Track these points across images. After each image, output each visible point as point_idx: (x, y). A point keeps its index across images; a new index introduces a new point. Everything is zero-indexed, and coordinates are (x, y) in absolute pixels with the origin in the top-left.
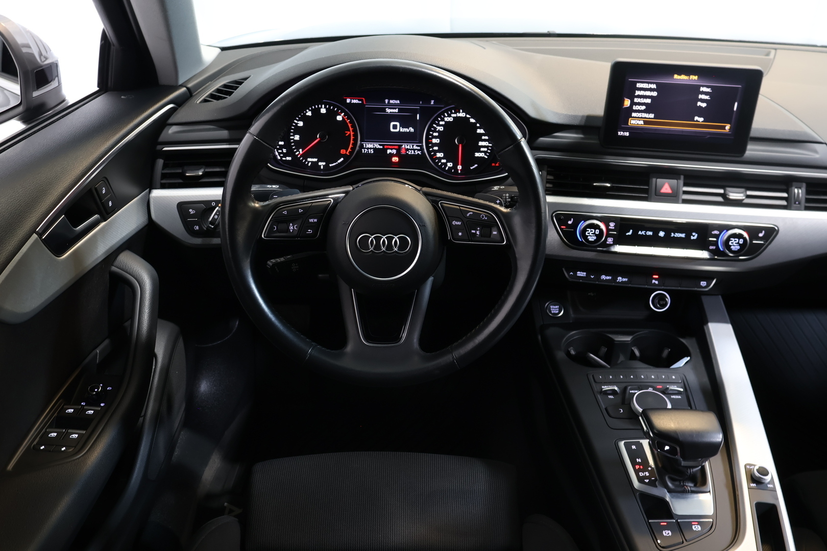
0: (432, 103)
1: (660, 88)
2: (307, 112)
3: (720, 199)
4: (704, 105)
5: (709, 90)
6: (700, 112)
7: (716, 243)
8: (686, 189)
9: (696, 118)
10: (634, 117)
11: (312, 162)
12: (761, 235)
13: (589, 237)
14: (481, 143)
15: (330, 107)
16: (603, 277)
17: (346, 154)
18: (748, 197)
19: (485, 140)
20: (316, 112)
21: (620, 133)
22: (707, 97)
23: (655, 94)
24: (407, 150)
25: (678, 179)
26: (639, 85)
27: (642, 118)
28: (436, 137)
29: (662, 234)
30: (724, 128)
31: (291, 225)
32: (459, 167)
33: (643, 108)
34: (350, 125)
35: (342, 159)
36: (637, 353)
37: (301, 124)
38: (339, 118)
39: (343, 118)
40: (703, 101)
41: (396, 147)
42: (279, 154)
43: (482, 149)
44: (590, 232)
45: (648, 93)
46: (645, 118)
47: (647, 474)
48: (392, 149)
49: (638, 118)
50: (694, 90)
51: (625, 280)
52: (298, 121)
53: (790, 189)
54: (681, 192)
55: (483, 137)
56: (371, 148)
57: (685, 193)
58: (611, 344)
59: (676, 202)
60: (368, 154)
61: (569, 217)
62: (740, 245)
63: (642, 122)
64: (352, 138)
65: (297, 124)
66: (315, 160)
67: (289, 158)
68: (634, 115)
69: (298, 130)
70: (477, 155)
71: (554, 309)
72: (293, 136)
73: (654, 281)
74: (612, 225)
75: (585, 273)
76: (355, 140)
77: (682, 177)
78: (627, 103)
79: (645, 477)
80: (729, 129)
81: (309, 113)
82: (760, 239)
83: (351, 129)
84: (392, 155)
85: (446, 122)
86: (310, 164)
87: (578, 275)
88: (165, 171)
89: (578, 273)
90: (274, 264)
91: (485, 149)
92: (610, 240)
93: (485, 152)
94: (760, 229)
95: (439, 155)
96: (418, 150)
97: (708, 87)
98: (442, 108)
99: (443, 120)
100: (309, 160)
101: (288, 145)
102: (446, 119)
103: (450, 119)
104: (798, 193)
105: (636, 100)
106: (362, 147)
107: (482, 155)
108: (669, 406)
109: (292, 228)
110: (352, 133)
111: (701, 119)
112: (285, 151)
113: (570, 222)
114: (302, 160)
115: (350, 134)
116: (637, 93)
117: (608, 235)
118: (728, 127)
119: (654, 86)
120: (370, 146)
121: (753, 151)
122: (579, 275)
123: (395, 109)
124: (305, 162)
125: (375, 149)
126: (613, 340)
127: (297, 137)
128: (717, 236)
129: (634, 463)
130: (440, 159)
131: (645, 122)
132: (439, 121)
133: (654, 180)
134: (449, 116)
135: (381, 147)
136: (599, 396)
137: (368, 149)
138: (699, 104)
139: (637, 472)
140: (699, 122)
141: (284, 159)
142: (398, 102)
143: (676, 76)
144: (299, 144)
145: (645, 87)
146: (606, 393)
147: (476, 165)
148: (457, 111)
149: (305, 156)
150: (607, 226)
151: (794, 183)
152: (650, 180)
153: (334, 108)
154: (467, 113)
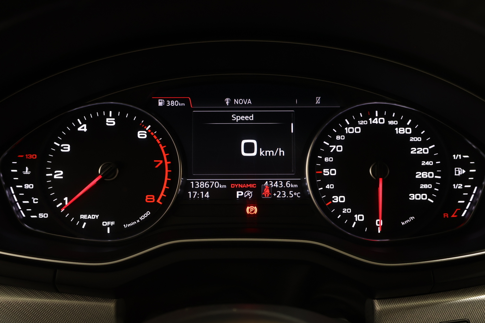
0: (318, 102)
2: (78, 125)
11: (88, 221)
14: (420, 175)
15: (123, 114)
17: (155, 203)
19: (427, 169)
20: (97, 124)
24: (274, 190)
28: (329, 166)
32: (379, 223)
34: (162, 148)
35: (148, 213)
37: (66, 148)
38: (142, 135)
39: (148, 134)
41: (252, 186)
42: (24, 207)
43: (423, 186)
48: (244, 190)
52: (61, 142)
55: (423, 163)
56: (205, 190)
60: (200, 201)
64: (167, 171)
65: (59, 148)
66: (95, 216)
67: (43, 216)
69: (61, 161)
70: (413, 197)
72: (52, 171)
76: (174, 176)
81: (83, 128)
83: (165, 155)
84: (245, 202)
85: (347, 135)
86: (84, 225)
91: (429, 186)
93: (429, 192)
95: (337, 199)
96: (295, 190)
98: (337, 110)
99: (341, 132)
100: (83, 217)
101: (41, 190)
102: (347, 130)
103: (356, 130)
106: (186, 187)
107: (422, 197)
110: (167, 163)
112: (35, 200)
114: (70, 218)
115: (163, 165)
120: (203, 185)
123: (249, 114)
124: (75, 221)
125: (212, 191)
127: (59, 174)
130: (340, 207)
132: (334, 135)
134: (354, 124)
135: (225, 186)
137: (199, 190)
141: (33, 216)
142: (250, 102)
144: (63, 188)
147: (412, 218)
148: (369, 115)
149: (76, 209)
153: (131, 117)
154: (388, 118)
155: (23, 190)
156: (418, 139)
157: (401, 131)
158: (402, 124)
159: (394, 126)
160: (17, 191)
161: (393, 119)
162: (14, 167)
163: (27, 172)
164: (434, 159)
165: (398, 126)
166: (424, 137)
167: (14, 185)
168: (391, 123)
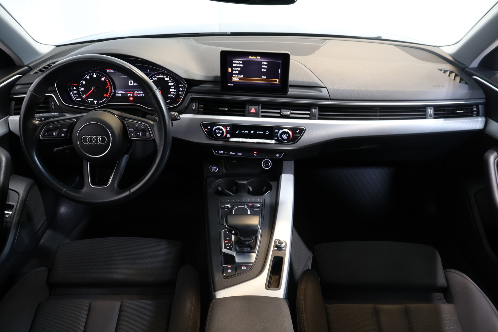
0: (148, 71)
1: (244, 63)
2: (87, 77)
3: (279, 115)
4: (265, 70)
5: (266, 63)
6: (264, 73)
7: (277, 136)
8: (263, 110)
9: (263, 77)
10: (234, 77)
11: (90, 101)
12: (297, 132)
13: (217, 134)
14: (171, 90)
15: (98, 74)
16: (231, 153)
17: (107, 96)
18: (291, 113)
19: (173, 89)
20: (91, 77)
21: (229, 84)
22: (266, 67)
23: (242, 66)
24: (138, 94)
25: (259, 105)
26: (234, 62)
27: (237, 77)
29: (252, 132)
30: (276, 81)
31: (54, 132)
33: (237, 72)
34: (108, 83)
35: (105, 99)
36: (251, 189)
37: (84, 83)
38: (103, 79)
39: (104, 79)
40: (264, 68)
41: (132, 93)
42: (75, 97)
43: (171, 93)
44: (217, 132)
45: (239, 65)
46: (239, 77)
47: (229, 244)
48: (130, 94)
49: (236, 77)
50: (260, 63)
51: (241, 154)
52: (83, 81)
53: (311, 110)
54: (260, 112)
55: (172, 87)
56: (120, 93)
57: (262, 112)
58: (237, 185)
59: (258, 117)
60: (119, 96)
61: (208, 125)
62: (287, 137)
63: (238, 79)
64: (109, 89)
65: (82, 83)
66: (92, 100)
67: (79, 99)
68: (234, 75)
69: (83, 86)
70: (169, 95)
71: (214, 169)
72: (81, 88)
73: (254, 155)
74: (228, 128)
75: (222, 151)
76: (111, 90)
77: (261, 105)
78: (230, 70)
79: (228, 246)
80: (279, 82)
81: (88, 78)
82: (298, 133)
83: (109, 85)
84: (130, 96)
85: (154, 80)
86: (89, 102)
88: (16, 107)
89: (220, 151)
90: (57, 150)
91: (173, 93)
92: (228, 136)
93: (173, 94)
94: (297, 129)
96: (143, 94)
97: (266, 62)
98: (153, 73)
100: (89, 100)
101: (78, 93)
102: (154, 79)
103: (156, 79)
104: (314, 111)
105: (233, 69)
106: (115, 93)
107: (171, 95)
108: (249, 213)
109: (55, 133)
110: (109, 87)
111: (265, 77)
112: (77, 96)
113: (209, 127)
114: (86, 100)
115: (108, 87)
116: (234, 65)
117: (227, 133)
118: (278, 81)
119: (241, 62)
120: (119, 92)
121: (291, 91)
124: (87, 101)
125: (122, 94)
126: (237, 183)
127: (83, 89)
128: (278, 133)
129: (225, 239)
131: (240, 79)
133: (248, 106)
134: (155, 77)
135: (125, 93)
136: (220, 210)
137: (119, 94)
138: (263, 70)
139: (225, 244)
140: (264, 78)
141: (77, 99)
143: (250, 57)
144: (84, 92)
145: (237, 62)
146: (224, 208)
147: (169, 101)
148: (159, 75)
149: (87, 97)
150: (226, 129)
151: (312, 107)
152: (246, 107)
153: (100, 75)
154: (164, 76)
155: (74, 93)
156: (171, 81)
157: (166, 79)
158: (167, 77)
159: (165, 78)
160: (73, 93)
161: (165, 76)
162: (72, 87)
163: (75, 88)
164: (175, 86)
165: (166, 78)
166: (172, 81)
167: (72, 91)
168: (164, 77)
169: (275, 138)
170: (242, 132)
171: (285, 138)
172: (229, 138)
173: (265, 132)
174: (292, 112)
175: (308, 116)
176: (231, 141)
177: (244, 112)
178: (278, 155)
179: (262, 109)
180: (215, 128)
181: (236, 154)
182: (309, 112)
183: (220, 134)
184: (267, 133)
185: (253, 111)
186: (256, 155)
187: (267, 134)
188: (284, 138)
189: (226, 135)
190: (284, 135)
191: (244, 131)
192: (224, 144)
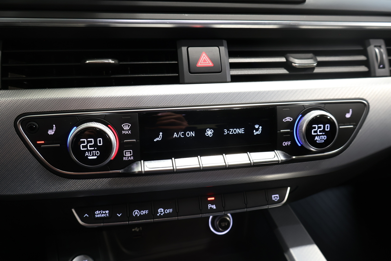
3: (283, 71)
7: (290, 136)
8: (233, 60)
12: (348, 115)
13: (87, 154)
16: (136, 213)
18: (321, 64)
25: (219, 45)
44: (86, 143)
51: (168, 211)
53: (369, 49)
54: (228, 66)
57: (233, 66)
62: (327, 133)
73: (210, 206)
74: (126, 127)
75: (107, 212)
77: (225, 42)
87: (96, 216)
89: (97, 212)
92: (128, 155)
117: (122, 147)
122: (99, 216)
133: (184, 49)
150: (118, 130)
152: (179, 51)
169: (285, 144)
170: (175, 135)
171: (320, 139)
172: (130, 163)
173: (249, 129)
174: (320, 59)
175: (363, 69)
176: (140, 174)
177: (176, 68)
178: (275, 197)
179: (231, 54)
180: (74, 131)
181: (153, 213)
182: (362, 58)
183: (98, 153)
184: (258, 130)
185: (205, 61)
186: (214, 207)
187: (256, 133)
188: (316, 138)
189: (120, 153)
190: (317, 129)
191: (181, 134)
192: (115, 187)
